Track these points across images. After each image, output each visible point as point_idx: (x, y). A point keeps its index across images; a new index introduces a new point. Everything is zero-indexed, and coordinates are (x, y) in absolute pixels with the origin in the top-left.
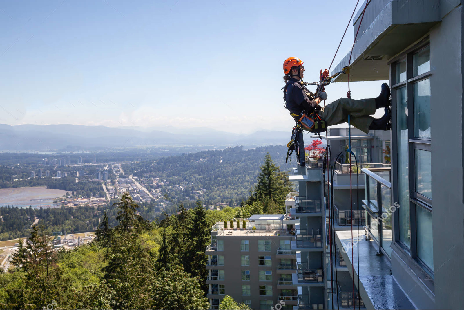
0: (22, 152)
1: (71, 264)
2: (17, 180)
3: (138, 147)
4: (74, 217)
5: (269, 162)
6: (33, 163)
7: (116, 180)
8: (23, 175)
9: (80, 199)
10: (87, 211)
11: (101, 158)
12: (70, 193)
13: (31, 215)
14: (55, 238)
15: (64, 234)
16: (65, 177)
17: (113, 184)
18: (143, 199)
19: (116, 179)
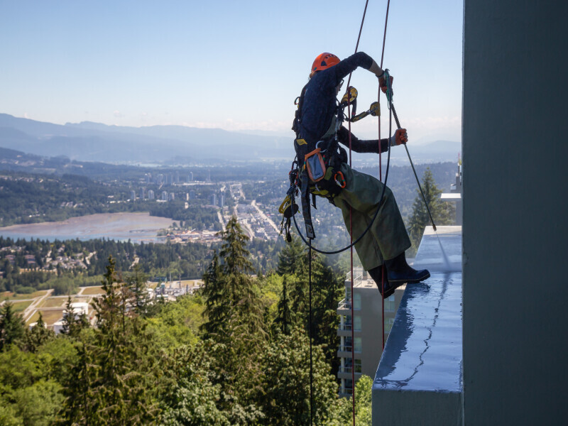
0: (121, 163)
1: (170, 319)
2: (114, 202)
3: (264, 160)
4: (182, 258)
5: (429, 182)
6: (133, 179)
7: (235, 208)
8: (122, 195)
9: (189, 233)
10: (198, 249)
11: (218, 176)
12: (178, 222)
13: (130, 252)
14: (158, 286)
15: (168, 280)
16: (172, 200)
17: (231, 212)
18: (269, 235)
19: (235, 205)
